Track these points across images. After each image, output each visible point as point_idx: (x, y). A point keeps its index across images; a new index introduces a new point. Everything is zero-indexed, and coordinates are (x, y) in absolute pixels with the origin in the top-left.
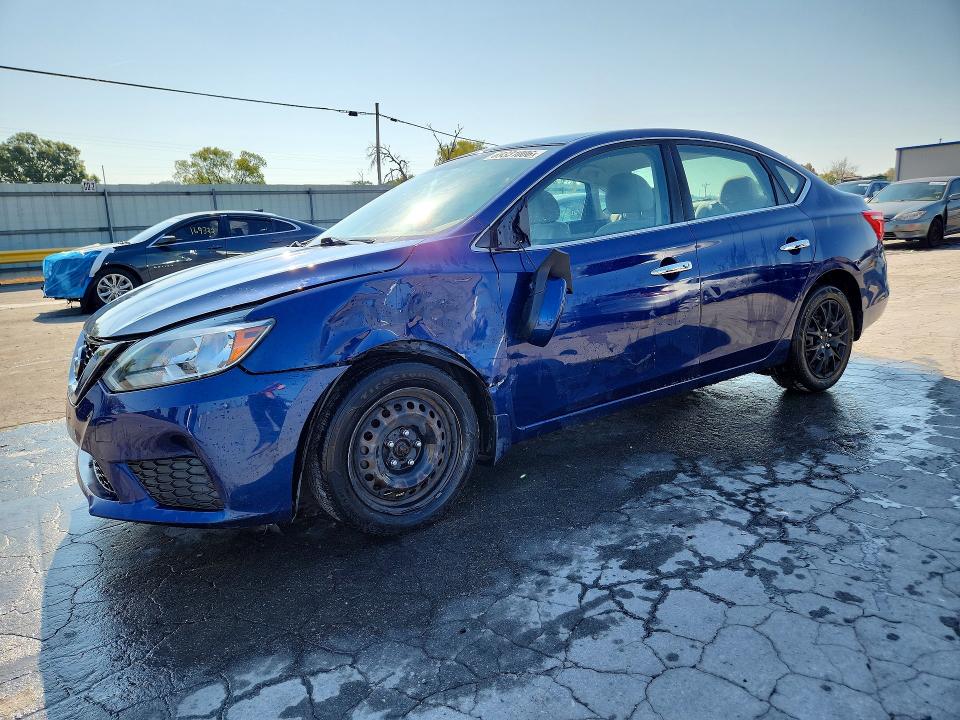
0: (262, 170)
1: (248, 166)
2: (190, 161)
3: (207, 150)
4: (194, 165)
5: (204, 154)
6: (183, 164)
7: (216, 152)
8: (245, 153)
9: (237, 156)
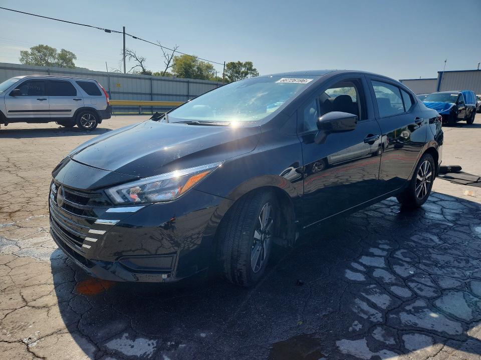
0: (74, 61)
1: (66, 58)
2: (30, 51)
3: (41, 46)
4: (32, 54)
5: (39, 49)
6: (25, 53)
7: (47, 48)
8: (63, 50)
9: (59, 51)
